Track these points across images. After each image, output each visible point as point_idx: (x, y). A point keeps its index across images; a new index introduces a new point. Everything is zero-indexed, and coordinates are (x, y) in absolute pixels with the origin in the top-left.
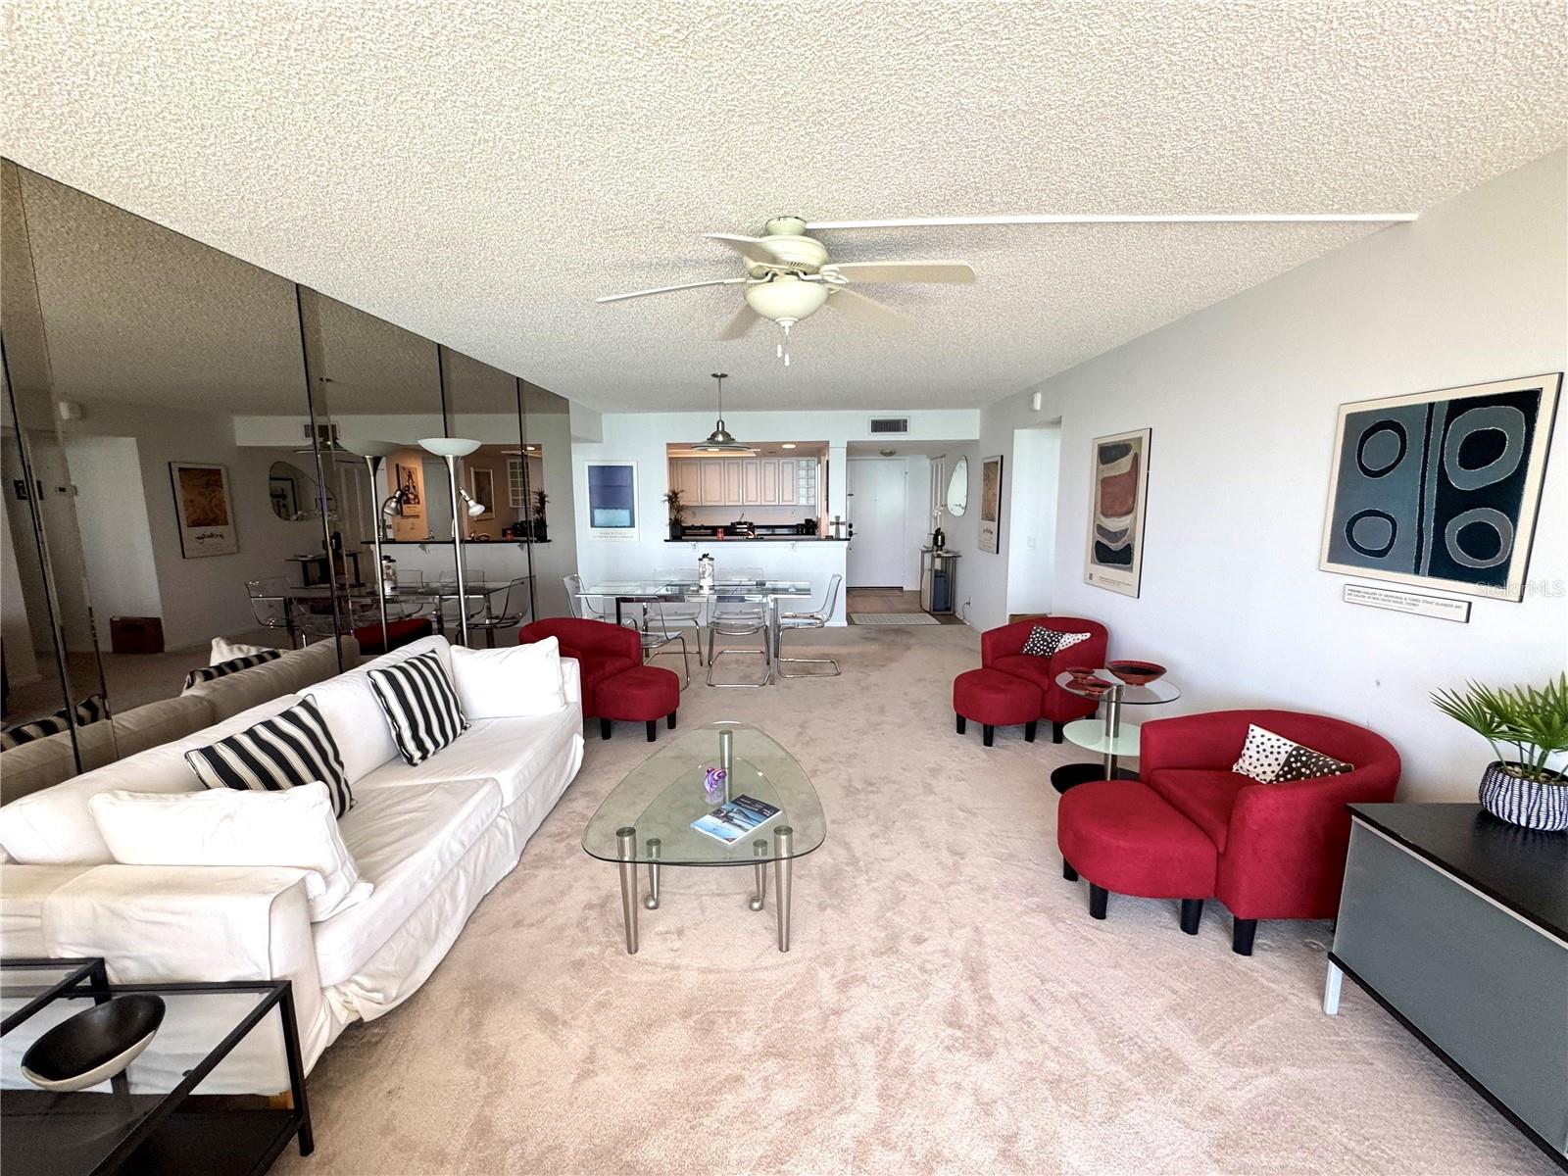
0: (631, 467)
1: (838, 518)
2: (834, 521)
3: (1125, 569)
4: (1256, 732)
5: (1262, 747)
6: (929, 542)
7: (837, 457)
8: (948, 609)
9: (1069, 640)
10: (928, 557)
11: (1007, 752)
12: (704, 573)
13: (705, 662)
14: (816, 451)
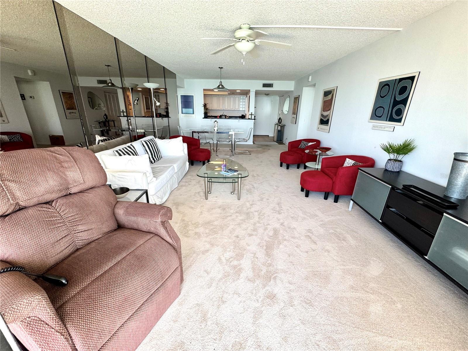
0: (193, 96)
1: (252, 113)
2: (251, 114)
3: (327, 126)
4: (347, 159)
5: (348, 163)
6: (277, 121)
7: (252, 95)
8: (281, 141)
9: (310, 144)
10: (276, 126)
11: (292, 171)
12: (215, 126)
13: (215, 151)
14: (246, 93)
